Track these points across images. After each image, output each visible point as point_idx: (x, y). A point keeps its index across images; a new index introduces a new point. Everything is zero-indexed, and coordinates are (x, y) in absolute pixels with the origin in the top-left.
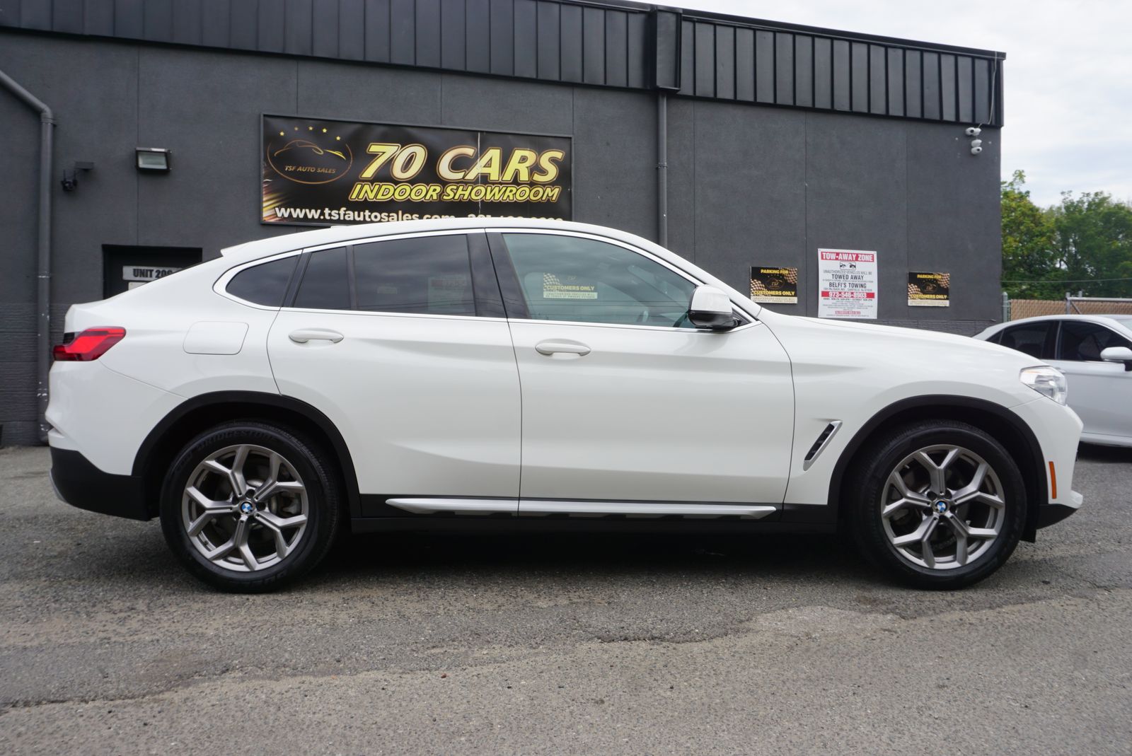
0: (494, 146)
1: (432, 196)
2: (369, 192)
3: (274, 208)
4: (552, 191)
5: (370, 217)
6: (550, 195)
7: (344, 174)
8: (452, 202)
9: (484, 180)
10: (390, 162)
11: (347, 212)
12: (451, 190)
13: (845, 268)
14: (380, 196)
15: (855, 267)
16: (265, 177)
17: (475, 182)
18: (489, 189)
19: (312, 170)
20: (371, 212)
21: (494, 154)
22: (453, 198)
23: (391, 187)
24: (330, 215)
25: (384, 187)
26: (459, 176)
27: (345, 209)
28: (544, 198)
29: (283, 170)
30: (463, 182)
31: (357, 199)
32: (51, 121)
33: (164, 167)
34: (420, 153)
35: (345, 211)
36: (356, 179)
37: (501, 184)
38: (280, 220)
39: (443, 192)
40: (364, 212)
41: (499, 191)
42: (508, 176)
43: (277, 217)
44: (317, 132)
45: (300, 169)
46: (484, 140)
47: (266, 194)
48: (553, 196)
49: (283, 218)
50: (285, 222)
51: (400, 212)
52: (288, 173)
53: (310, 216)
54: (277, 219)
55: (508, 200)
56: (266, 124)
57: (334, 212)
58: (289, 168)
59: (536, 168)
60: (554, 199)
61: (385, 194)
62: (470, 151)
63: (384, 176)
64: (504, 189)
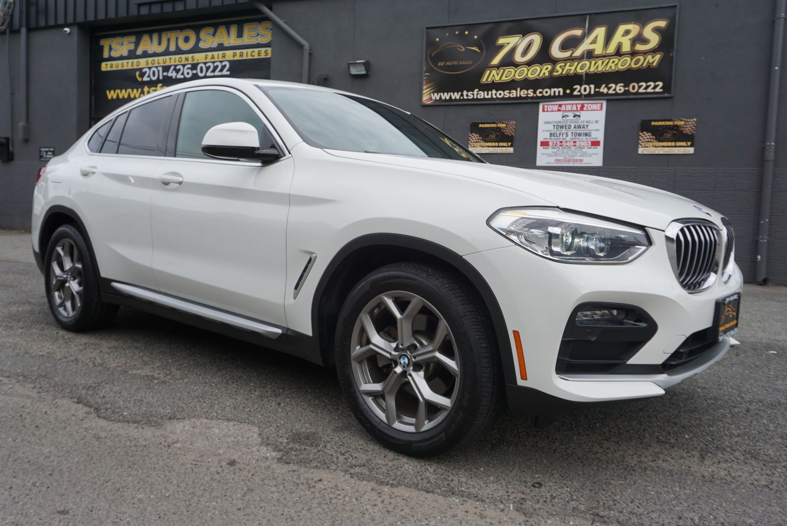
0: (600, 25)
1: (544, 73)
2: (496, 75)
3: (431, 93)
4: (653, 57)
5: (496, 94)
6: (651, 61)
7: (478, 63)
8: (560, 76)
9: (590, 55)
10: (513, 51)
11: (479, 92)
12: (560, 67)
13: (568, 118)
14: (504, 78)
15: (579, 116)
16: (426, 72)
17: (581, 58)
18: (593, 62)
19: (456, 63)
20: (497, 90)
21: (600, 32)
22: (561, 73)
23: (512, 70)
24: (467, 95)
25: (507, 70)
26: (567, 54)
27: (477, 90)
28: (644, 65)
29: (436, 66)
30: (571, 59)
31: (486, 82)
32: (308, 51)
33: (364, 72)
34: (536, 39)
35: (478, 92)
36: (487, 66)
37: (604, 56)
38: (434, 102)
39: (553, 70)
40: (492, 91)
41: (603, 63)
42: (611, 49)
43: (432, 100)
44: (462, 34)
45: (448, 64)
46: (592, 20)
47: (426, 84)
48: (653, 62)
49: (436, 100)
50: (437, 103)
51: (519, 89)
52: (441, 68)
53: (453, 98)
54: (432, 101)
55: (610, 70)
56: (427, 34)
57: (470, 93)
58: (441, 64)
59: (640, 39)
60: (654, 64)
61: (508, 76)
62: (578, 32)
63: (509, 62)
64: (607, 60)
